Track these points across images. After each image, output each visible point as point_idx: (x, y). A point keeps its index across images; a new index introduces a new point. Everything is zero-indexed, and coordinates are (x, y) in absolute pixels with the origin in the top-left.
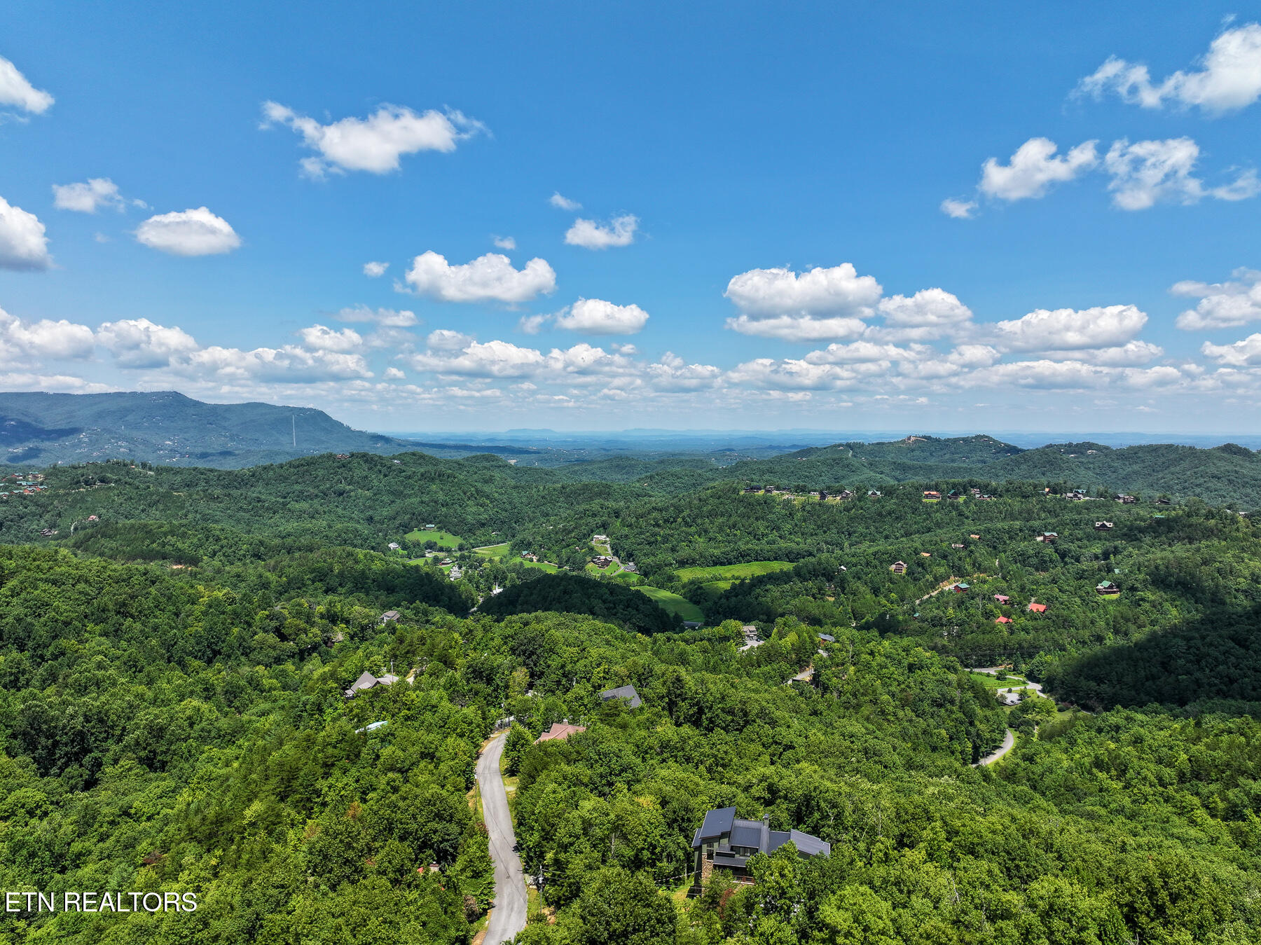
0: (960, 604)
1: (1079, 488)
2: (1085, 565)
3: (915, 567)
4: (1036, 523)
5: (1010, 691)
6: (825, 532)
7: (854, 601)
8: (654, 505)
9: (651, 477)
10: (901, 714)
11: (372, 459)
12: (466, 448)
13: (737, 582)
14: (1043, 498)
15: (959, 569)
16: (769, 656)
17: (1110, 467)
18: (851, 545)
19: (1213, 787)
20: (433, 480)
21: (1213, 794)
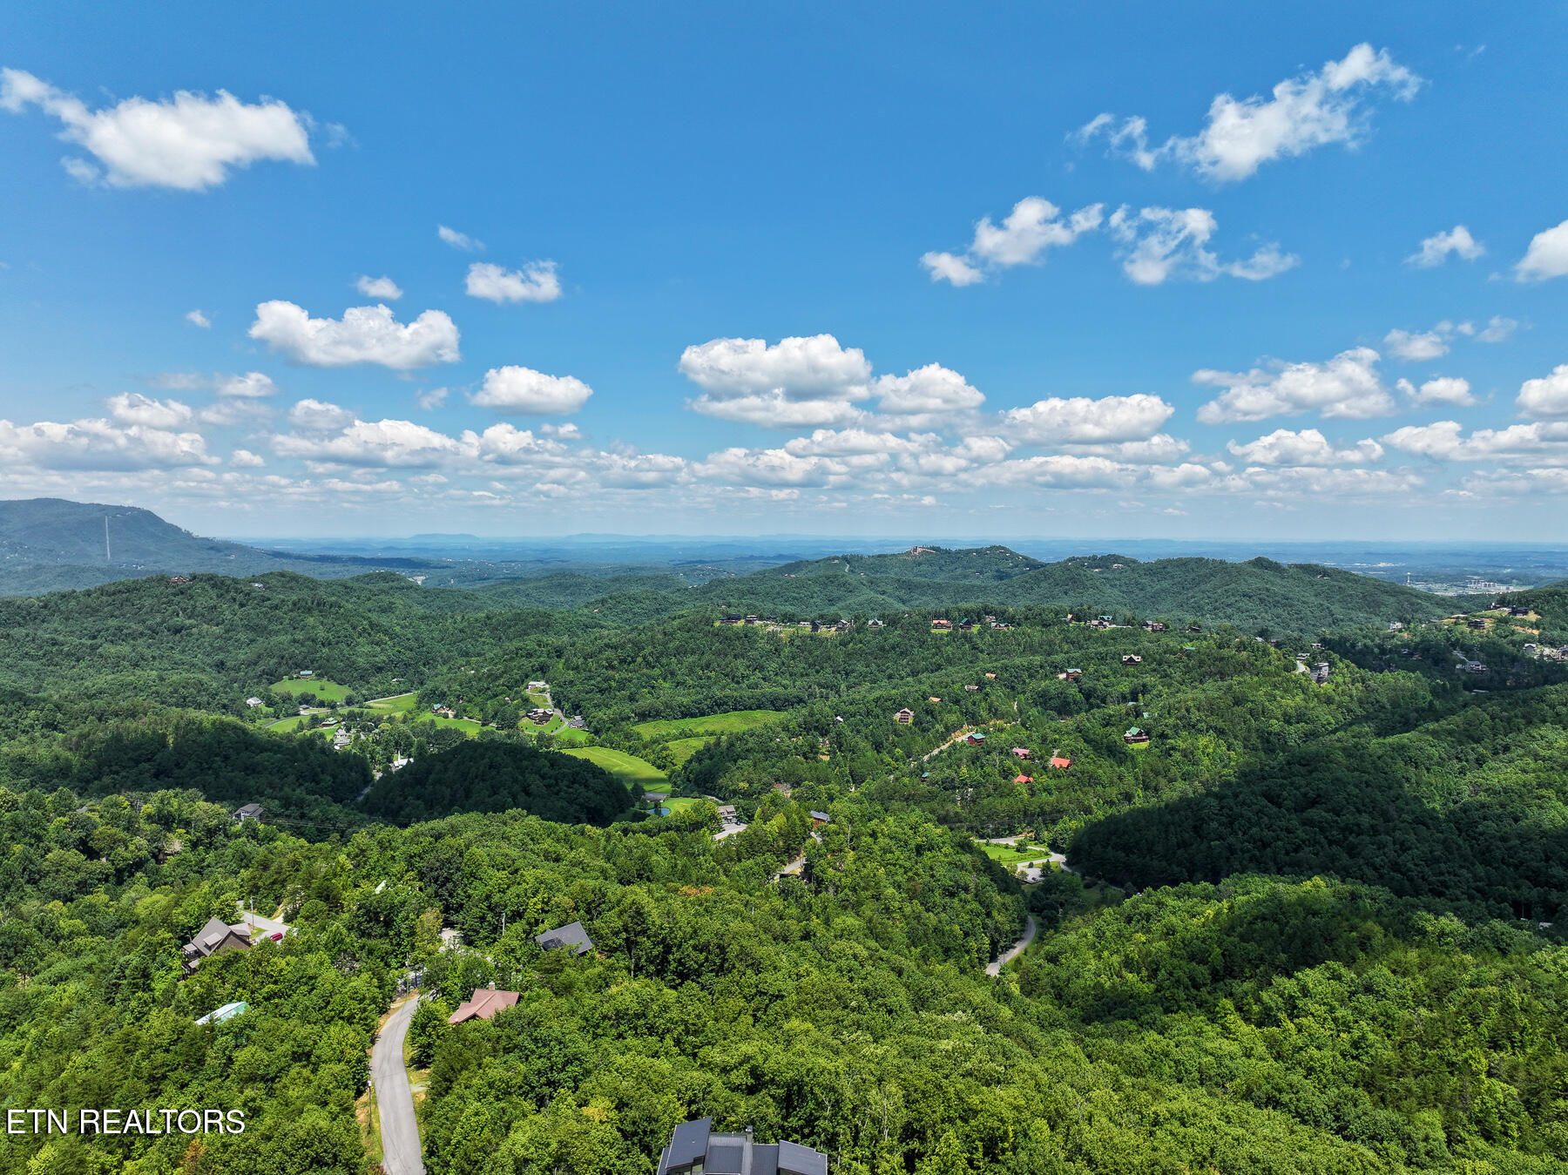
0: (974, 760)
1: (1104, 614)
2: (1112, 709)
3: (923, 715)
4: (1058, 658)
5: (1031, 866)
6: (818, 672)
7: (852, 760)
8: (606, 641)
9: (603, 601)
10: (908, 910)
11: (222, 583)
12: (356, 560)
13: (712, 740)
14: (1065, 627)
15: (973, 715)
16: (751, 845)
17: (1137, 583)
18: (849, 688)
19: (1247, 985)
20: (309, 610)
21: (1246, 994)
